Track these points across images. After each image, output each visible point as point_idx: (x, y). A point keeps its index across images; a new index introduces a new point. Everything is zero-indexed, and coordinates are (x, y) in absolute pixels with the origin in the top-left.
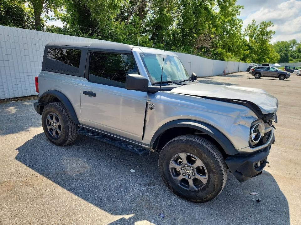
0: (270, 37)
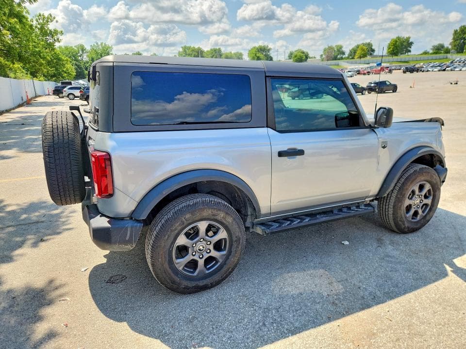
0: (58, 39)
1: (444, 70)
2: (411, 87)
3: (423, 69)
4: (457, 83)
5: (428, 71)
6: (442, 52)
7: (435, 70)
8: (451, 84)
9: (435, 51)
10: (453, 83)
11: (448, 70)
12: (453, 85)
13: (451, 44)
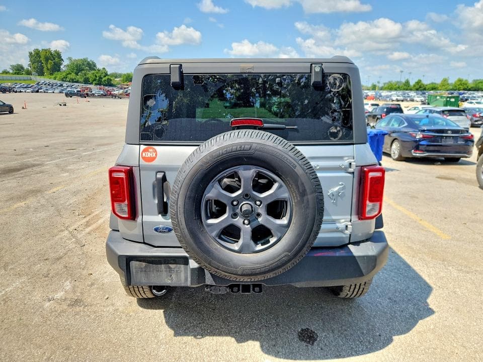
1: (37, 92)
2: (23, 108)
3: (15, 90)
4: (65, 105)
5: (21, 92)
6: (24, 73)
7: (28, 91)
8: (61, 105)
9: (15, 71)
10: (62, 105)
11: (41, 92)
12: (63, 107)
13: (29, 65)
